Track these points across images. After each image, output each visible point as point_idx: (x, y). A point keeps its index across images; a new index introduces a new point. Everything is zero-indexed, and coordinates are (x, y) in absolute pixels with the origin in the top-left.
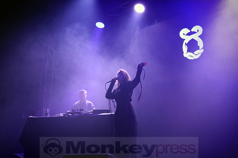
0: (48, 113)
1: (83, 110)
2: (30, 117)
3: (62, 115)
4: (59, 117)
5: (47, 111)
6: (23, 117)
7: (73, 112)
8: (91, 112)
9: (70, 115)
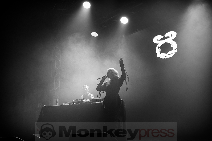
0: (58, 103)
1: (84, 99)
2: (44, 106)
3: (68, 104)
4: (66, 105)
5: (57, 101)
6: (39, 106)
7: (77, 101)
8: (90, 101)
9: (74, 103)
